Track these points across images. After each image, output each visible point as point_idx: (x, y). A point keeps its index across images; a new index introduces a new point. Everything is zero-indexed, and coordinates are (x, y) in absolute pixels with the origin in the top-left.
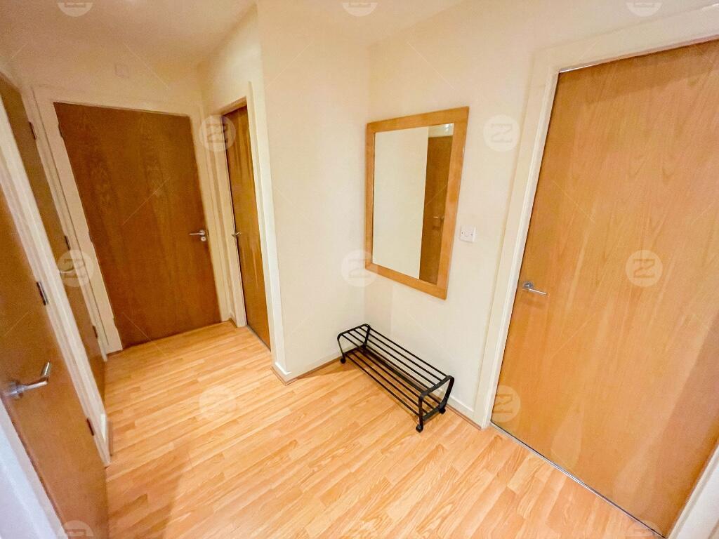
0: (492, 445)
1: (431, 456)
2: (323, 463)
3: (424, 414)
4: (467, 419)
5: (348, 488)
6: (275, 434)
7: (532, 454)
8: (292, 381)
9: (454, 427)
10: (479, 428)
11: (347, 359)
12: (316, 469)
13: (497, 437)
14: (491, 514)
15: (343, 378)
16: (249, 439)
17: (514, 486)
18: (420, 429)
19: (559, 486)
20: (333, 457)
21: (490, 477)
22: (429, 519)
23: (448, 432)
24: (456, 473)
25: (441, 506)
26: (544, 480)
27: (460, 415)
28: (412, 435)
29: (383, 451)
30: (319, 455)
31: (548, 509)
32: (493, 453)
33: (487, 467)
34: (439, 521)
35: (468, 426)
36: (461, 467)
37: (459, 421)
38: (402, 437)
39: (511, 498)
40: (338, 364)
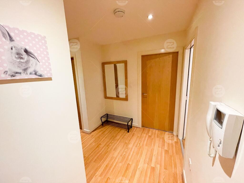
0: (144, 130)
1: (133, 135)
2: (110, 145)
3: (129, 128)
4: (137, 127)
5: (118, 147)
6: (94, 144)
7: (151, 129)
8: (90, 133)
9: (135, 130)
10: (140, 128)
11: (104, 124)
12: (109, 146)
13: (144, 128)
14: (148, 140)
15: (105, 129)
16: (87, 147)
17: (150, 135)
18: (128, 132)
19: (157, 132)
20: (112, 143)
21: (145, 135)
22: (137, 144)
23: (134, 131)
24: (139, 136)
25: (138, 142)
26: (154, 132)
27: (135, 127)
28: (127, 133)
29: (123, 138)
30: (108, 144)
31: (156, 135)
32: (144, 131)
33: (144, 133)
34: (139, 144)
35: (137, 128)
36: (139, 135)
37: (136, 128)
38: (125, 134)
39: (150, 136)
40: (101, 126)
